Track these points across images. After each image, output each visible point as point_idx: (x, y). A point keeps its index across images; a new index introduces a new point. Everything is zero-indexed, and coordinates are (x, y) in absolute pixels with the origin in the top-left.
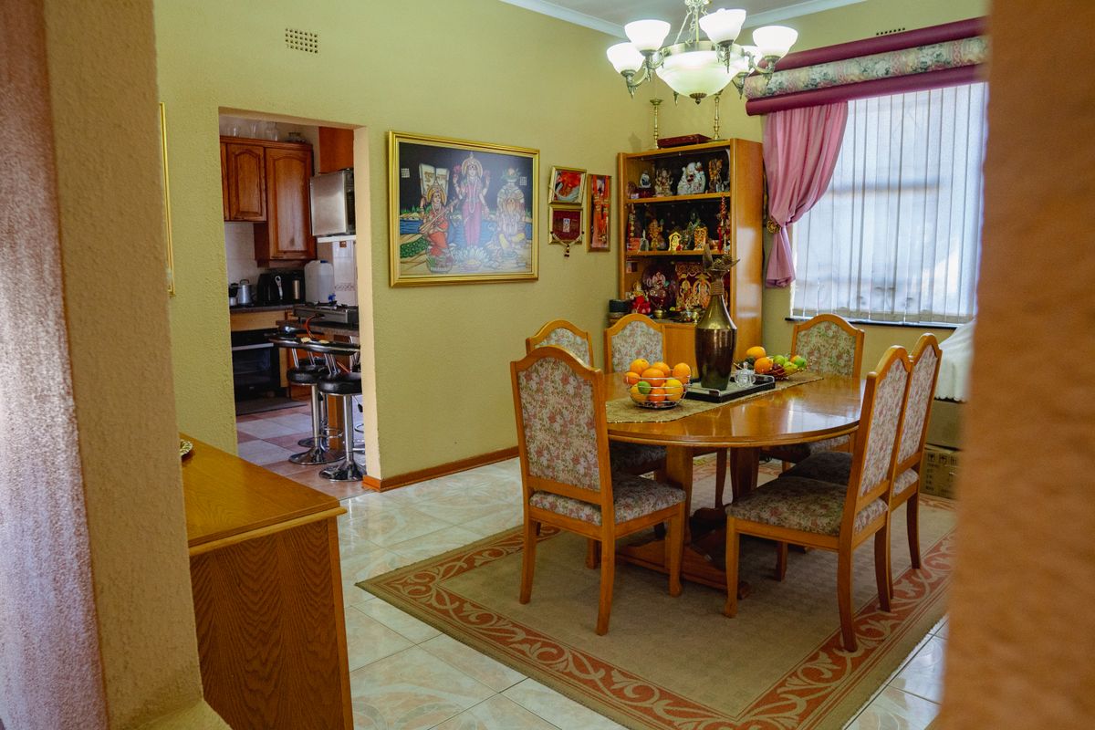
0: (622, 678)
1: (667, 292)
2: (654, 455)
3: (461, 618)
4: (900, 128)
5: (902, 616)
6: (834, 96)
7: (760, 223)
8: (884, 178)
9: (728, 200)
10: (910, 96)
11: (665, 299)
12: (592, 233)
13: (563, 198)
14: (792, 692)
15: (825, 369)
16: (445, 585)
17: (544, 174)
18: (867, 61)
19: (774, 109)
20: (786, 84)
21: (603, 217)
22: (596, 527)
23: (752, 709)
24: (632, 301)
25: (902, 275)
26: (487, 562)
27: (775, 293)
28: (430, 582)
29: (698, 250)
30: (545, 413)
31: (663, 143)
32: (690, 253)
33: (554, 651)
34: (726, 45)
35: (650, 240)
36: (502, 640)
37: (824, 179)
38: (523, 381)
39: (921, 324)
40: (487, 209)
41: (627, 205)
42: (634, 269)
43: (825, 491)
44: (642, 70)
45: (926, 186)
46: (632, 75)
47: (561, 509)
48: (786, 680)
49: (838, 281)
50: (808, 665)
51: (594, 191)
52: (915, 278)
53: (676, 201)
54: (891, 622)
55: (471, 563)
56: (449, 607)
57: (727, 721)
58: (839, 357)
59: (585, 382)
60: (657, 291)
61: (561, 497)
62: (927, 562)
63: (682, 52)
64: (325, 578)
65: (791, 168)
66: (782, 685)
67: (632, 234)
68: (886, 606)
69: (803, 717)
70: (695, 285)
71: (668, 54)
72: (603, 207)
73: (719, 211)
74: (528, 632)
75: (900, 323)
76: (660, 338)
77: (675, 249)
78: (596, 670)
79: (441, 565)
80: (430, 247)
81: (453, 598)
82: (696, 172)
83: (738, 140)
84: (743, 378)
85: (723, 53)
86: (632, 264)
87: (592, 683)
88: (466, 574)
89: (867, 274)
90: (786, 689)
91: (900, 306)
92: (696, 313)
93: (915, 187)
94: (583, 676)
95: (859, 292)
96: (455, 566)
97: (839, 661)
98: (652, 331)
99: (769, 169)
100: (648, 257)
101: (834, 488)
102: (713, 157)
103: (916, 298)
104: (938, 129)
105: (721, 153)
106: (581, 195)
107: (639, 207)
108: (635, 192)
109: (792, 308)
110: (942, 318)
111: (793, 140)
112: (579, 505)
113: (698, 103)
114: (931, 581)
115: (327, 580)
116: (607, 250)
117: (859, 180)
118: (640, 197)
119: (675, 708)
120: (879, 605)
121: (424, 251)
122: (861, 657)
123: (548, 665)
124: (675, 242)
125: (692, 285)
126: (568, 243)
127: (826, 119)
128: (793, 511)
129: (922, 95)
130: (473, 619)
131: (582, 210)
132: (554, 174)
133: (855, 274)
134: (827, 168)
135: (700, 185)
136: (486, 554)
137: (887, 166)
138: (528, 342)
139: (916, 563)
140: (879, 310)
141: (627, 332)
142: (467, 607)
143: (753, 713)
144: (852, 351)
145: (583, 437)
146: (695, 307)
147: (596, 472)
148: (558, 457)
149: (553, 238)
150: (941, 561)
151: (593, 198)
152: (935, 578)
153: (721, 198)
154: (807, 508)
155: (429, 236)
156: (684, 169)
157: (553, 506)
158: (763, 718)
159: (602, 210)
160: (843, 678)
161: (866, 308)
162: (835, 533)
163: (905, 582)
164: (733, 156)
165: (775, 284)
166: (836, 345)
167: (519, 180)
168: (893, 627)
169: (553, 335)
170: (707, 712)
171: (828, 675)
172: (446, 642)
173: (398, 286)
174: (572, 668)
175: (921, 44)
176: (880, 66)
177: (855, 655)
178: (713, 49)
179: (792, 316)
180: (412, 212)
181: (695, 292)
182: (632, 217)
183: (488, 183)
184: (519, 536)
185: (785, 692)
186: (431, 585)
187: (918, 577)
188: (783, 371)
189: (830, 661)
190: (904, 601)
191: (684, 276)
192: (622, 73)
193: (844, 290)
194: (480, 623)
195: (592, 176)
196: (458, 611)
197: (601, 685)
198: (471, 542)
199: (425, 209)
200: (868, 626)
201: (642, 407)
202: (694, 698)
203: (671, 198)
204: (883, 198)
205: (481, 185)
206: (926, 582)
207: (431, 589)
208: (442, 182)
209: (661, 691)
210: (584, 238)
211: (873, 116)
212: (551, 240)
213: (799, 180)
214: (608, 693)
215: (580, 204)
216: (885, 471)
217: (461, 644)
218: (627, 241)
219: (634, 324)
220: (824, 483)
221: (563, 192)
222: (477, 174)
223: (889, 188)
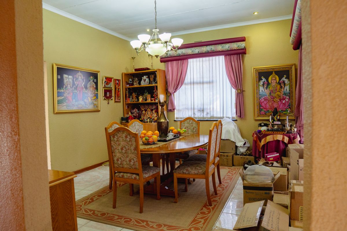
0: (152, 223)
1: (138, 114)
2: (146, 160)
3: (95, 215)
4: (202, 67)
5: (221, 195)
6: (184, 58)
7: (165, 93)
8: (199, 81)
9: (157, 87)
10: (204, 59)
11: (138, 116)
12: (115, 97)
13: (107, 86)
14: (199, 218)
15: (190, 132)
16: (85, 207)
17: (101, 79)
18: (193, 49)
19: (168, 61)
20: (171, 54)
21: (119, 92)
22: (138, 180)
23: (190, 224)
24: (128, 117)
25: (205, 107)
26: (98, 199)
27: (170, 113)
28: (81, 207)
29: (148, 101)
30: (120, 148)
31: (136, 70)
32: (145, 102)
33: (129, 220)
34: (166, 42)
35: (133, 99)
36: (111, 219)
37: (183, 80)
38: (112, 138)
39: (211, 120)
40: (84, 89)
41: (125, 88)
42: (128, 107)
43: (199, 164)
44: (141, 48)
45: (210, 82)
46: (138, 49)
47: (126, 177)
48: (197, 216)
49: (188, 109)
50: (201, 211)
51: (116, 84)
52: (209, 107)
53: (141, 87)
54: (219, 197)
55: (92, 200)
56: (90, 213)
57: (185, 228)
58: (193, 129)
59: (133, 137)
60: (136, 114)
61: (125, 173)
62: (223, 182)
63: (153, 44)
64: (71, 198)
65: (173, 77)
66: (196, 217)
67: (127, 97)
68: (216, 194)
69: (204, 224)
70: (147, 112)
71: (149, 44)
72: (118, 89)
73: (154, 90)
74: (119, 216)
75: (206, 120)
76: (143, 126)
77: (141, 101)
78: (143, 222)
79: (83, 202)
80: (67, 101)
81: (91, 210)
82: (146, 78)
83: (159, 69)
84: (170, 136)
85: (165, 45)
86: (128, 106)
87: (143, 226)
88: (92, 203)
89: (196, 107)
90: (197, 218)
91: (205, 115)
92: (148, 120)
93: (207, 83)
94: (140, 225)
95: (194, 112)
96: (87, 201)
97: (208, 209)
98: (140, 124)
99: (168, 78)
100: (132, 104)
101: (201, 163)
102: (152, 74)
103: (209, 113)
104: (212, 67)
105: (154, 73)
106: (112, 85)
107: (129, 88)
108: (128, 84)
109: (175, 117)
110: (216, 118)
111: (174, 70)
112: (131, 175)
113: (157, 58)
114: (225, 186)
115: (71, 199)
116: (120, 102)
117: (192, 81)
118: (129, 86)
119: (170, 228)
120: (214, 194)
121: (65, 102)
122: (213, 207)
123: (128, 224)
124: (141, 99)
125: (146, 112)
126: (109, 100)
127: (183, 64)
128: (192, 169)
129: (207, 58)
130: (99, 215)
131: (112, 89)
132: (104, 78)
133: (193, 107)
134: (183, 78)
135: (148, 82)
136: (96, 196)
137: (199, 77)
138: (106, 129)
139: (220, 183)
140: (200, 117)
141: (133, 125)
142: (96, 212)
143: (191, 225)
144: (197, 127)
145: (132, 153)
146: (148, 118)
147: (137, 164)
148: (124, 161)
149: (104, 98)
150: (226, 181)
151: (115, 86)
152: (226, 186)
153: (154, 86)
154: (196, 168)
155: (67, 97)
156: (142, 78)
157: (123, 176)
158: (194, 226)
159: (118, 90)
160: (211, 213)
161: (196, 116)
162: (204, 174)
163: (219, 187)
164: (158, 74)
165: (170, 110)
166: (192, 126)
167: (94, 80)
168: (219, 199)
169: (113, 126)
170: (179, 227)
171: (207, 213)
172: (92, 223)
173: (57, 113)
174: (136, 223)
175: (207, 45)
176: (197, 50)
177: (212, 207)
178: (162, 43)
179: (176, 120)
180: (61, 89)
181: (147, 114)
182: (127, 92)
183: (84, 81)
184: (105, 190)
185: (197, 219)
186: (81, 208)
187: (222, 186)
188: (180, 133)
189: (206, 209)
190: (220, 192)
191: (143, 109)
192: (135, 49)
193: (190, 111)
194: (102, 216)
195: (115, 79)
196: (94, 213)
197: (146, 226)
198: (90, 194)
199: (65, 89)
200: (213, 199)
201: (146, 145)
202: (173, 225)
203: (139, 86)
204: (199, 86)
205: (82, 81)
206: (224, 187)
207: (82, 209)
208: (71, 80)
209: (164, 225)
210: (113, 98)
211: (195, 63)
212: (104, 99)
213: (176, 81)
214: (149, 228)
215: (112, 88)
216: (213, 156)
217: (98, 223)
218: (126, 99)
219: (135, 122)
220: (197, 162)
221: (107, 84)
222: (81, 78)
223: (200, 83)
